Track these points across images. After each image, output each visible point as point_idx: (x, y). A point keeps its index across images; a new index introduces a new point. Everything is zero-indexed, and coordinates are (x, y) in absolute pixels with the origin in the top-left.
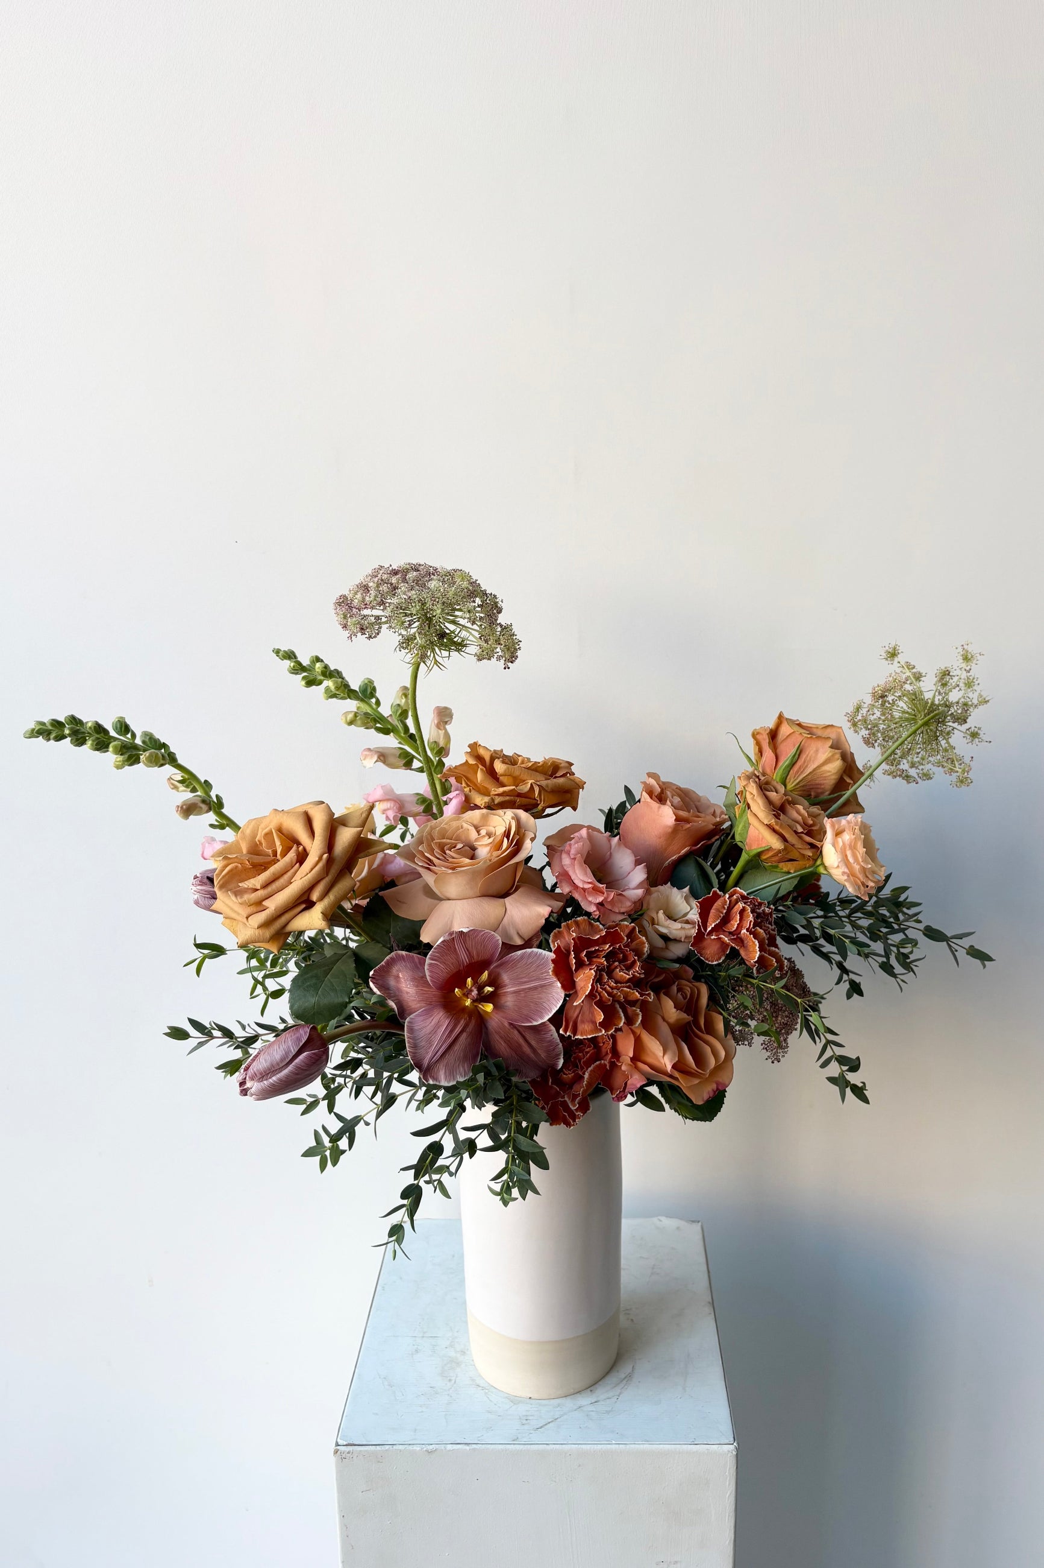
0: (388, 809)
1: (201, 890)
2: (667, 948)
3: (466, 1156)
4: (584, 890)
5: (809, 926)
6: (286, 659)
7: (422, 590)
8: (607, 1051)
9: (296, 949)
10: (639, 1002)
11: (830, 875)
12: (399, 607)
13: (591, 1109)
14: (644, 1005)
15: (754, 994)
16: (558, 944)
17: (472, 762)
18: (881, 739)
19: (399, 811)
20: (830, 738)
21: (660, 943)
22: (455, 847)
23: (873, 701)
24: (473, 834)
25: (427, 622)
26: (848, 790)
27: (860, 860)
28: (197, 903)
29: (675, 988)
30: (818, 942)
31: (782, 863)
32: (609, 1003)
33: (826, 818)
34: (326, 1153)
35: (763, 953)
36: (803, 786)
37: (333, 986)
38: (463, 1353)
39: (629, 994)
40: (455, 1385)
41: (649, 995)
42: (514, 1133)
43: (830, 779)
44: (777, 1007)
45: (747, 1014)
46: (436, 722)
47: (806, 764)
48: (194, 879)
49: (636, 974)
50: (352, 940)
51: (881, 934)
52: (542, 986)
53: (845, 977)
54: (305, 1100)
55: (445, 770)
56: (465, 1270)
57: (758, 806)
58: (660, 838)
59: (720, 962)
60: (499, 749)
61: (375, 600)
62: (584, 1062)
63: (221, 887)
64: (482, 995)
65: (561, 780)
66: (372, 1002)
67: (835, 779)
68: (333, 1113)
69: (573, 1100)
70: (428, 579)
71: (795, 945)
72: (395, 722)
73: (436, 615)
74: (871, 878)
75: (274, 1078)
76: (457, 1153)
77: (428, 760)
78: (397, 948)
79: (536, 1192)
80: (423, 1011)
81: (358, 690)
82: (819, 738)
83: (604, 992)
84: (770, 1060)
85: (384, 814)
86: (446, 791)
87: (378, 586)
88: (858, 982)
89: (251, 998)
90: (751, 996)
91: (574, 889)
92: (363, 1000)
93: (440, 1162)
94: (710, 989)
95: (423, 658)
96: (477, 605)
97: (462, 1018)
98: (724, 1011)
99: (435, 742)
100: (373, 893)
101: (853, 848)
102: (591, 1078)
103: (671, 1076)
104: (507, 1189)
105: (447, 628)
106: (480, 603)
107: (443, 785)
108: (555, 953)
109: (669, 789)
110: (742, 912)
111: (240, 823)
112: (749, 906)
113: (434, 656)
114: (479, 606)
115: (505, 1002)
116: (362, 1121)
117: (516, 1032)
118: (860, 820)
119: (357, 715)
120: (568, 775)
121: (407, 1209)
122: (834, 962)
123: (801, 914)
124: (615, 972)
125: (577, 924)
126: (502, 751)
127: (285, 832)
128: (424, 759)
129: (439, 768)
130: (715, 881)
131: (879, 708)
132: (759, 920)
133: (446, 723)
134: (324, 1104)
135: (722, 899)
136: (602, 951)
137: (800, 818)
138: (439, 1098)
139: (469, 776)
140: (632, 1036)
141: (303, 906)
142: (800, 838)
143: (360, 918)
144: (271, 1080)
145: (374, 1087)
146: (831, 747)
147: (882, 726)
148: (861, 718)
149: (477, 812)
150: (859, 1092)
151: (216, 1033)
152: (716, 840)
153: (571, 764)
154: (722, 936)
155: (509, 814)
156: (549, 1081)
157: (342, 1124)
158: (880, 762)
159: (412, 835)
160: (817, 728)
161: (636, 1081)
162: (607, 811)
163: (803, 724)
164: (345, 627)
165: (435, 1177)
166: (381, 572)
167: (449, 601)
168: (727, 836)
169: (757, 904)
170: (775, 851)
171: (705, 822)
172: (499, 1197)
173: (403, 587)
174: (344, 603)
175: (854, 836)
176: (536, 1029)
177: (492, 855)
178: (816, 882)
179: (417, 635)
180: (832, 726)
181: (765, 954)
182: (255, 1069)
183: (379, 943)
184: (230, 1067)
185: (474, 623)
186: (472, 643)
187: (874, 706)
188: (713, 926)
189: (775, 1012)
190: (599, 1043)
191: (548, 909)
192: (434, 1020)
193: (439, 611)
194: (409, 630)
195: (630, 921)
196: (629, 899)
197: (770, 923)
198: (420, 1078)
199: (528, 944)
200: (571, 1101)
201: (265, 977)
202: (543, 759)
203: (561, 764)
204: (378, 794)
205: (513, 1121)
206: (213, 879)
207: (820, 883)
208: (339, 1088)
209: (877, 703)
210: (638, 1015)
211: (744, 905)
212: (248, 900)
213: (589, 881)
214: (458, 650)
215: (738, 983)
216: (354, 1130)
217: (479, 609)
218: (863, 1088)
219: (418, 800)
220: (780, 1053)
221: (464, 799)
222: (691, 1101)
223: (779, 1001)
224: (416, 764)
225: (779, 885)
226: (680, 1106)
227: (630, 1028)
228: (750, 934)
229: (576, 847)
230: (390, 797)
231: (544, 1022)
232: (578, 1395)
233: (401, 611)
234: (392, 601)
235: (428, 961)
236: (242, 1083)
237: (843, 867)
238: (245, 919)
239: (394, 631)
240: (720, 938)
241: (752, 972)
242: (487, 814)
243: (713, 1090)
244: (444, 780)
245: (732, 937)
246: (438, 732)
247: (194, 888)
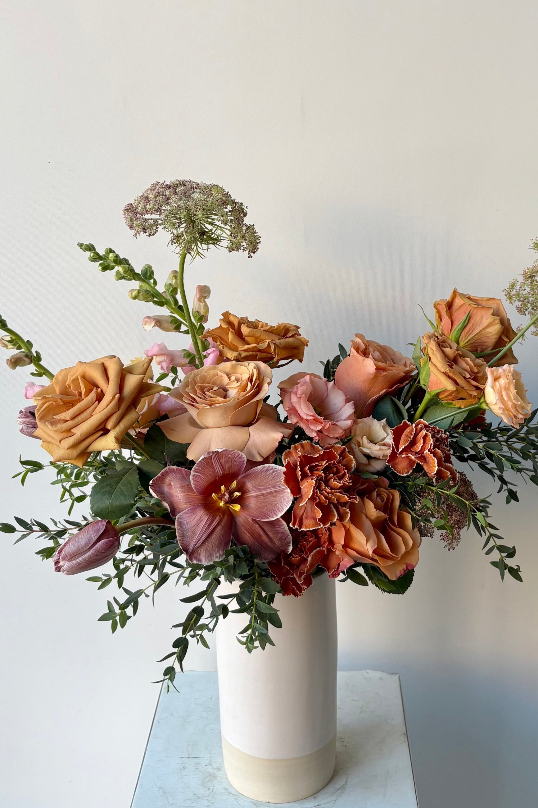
0: (162, 361)
1: (25, 421)
2: (369, 464)
3: (221, 617)
4: (307, 420)
5: (475, 447)
6: (88, 251)
7: (188, 200)
8: (325, 540)
9: (95, 465)
10: (349, 503)
11: (490, 410)
12: (171, 212)
13: (313, 584)
14: (352, 507)
15: (434, 499)
16: (288, 460)
17: (225, 326)
18: (530, 308)
19: (171, 363)
20: (492, 307)
21: (364, 460)
22: (212, 389)
23: (524, 280)
24: (226, 380)
25: (192, 224)
26: (506, 346)
27: (513, 398)
28: (22, 431)
29: (375, 494)
30: (484, 460)
31: (455, 401)
32: (326, 504)
33: (487, 368)
34: (116, 618)
35: (440, 468)
36: (472, 344)
37: (123, 492)
38: (219, 769)
39: (341, 498)
40: (213, 793)
41: (355, 498)
42: (256, 600)
43: (492, 338)
44: (452, 508)
45: (429, 513)
46: (198, 297)
47: (474, 327)
48: (20, 413)
49: (346, 482)
50: (136, 459)
51: (531, 454)
52: (277, 492)
53: (505, 487)
54: (102, 578)
55: (204, 332)
56: (220, 709)
57: (437, 359)
58: (364, 382)
59: (408, 474)
60: (245, 317)
61: (154, 207)
62: (307, 548)
63: (41, 419)
64: (233, 498)
65: (291, 340)
66: (151, 503)
67: (495, 338)
68: (121, 588)
69: (300, 577)
70: (192, 192)
71: (467, 463)
72: (169, 297)
73: (198, 219)
74: (520, 412)
75: (80, 559)
76: (214, 615)
77: (192, 325)
78: (169, 464)
79: (272, 644)
80: (189, 510)
81: (140, 273)
82: (483, 307)
83: (322, 496)
84: (447, 548)
85: (159, 365)
86: (205, 348)
87: (155, 197)
88: (514, 491)
89: (61, 502)
90: (432, 500)
91: (300, 420)
92: (145, 502)
93: (202, 622)
94: (401, 494)
95: (189, 250)
96: (228, 211)
97: (217, 515)
98: (412, 511)
99: (198, 311)
100: (152, 424)
101: (507, 389)
102: (312, 560)
103: (372, 559)
104: (250, 640)
105: (206, 228)
106: (231, 209)
107: (203, 343)
108: (286, 467)
109: (371, 346)
110: (425, 437)
111: (54, 372)
112: (430, 432)
113: (197, 249)
114: (230, 211)
115: (249, 503)
116: (143, 593)
117: (257, 526)
118: (512, 369)
119: (140, 292)
120: (296, 336)
121: (178, 656)
122: (496, 476)
123: (469, 439)
124: (330, 481)
125: (302, 445)
126: (247, 318)
127: (87, 378)
128: (189, 324)
129: (200, 330)
130: (406, 415)
131: (528, 285)
132: (438, 443)
133: (205, 297)
134: (115, 581)
135: (410, 427)
136: (320, 466)
137: (468, 368)
138: (200, 576)
139: (223, 336)
140: (343, 529)
141: (101, 432)
142: (468, 382)
143: (141, 442)
144: (78, 560)
145: (153, 566)
146: (493, 314)
147: (532, 298)
148: (515, 293)
149: (228, 363)
150: (515, 573)
151: (36, 528)
152: (407, 384)
153: (298, 328)
154: (409, 455)
155: (252, 365)
156: (282, 562)
157: (129, 596)
158: (529, 325)
159: (180, 381)
160: (482, 300)
161: (347, 563)
162: (326, 363)
163: (471, 297)
164: (131, 227)
165: (198, 632)
166: (158, 187)
167: (208, 208)
168: (415, 382)
169: (436, 431)
170: (450, 392)
171: (399, 371)
172: (245, 646)
173: (174, 198)
174: (130, 210)
175: (508, 381)
176: (273, 524)
177: (239, 395)
178: (482, 415)
179: (184, 233)
180: (493, 299)
181: (442, 469)
182: (66, 552)
183: (156, 460)
184: (46, 553)
185: (226, 224)
186: (225, 239)
187: (525, 283)
188: (403, 447)
189: (451, 512)
190: (319, 534)
191: (282, 435)
192: (197, 516)
193: (200, 216)
194: (178, 229)
195: (342, 444)
196: (341, 428)
197: (446, 446)
198: (187, 561)
199: (266, 461)
200: (299, 578)
201: (72, 486)
202: (278, 324)
203: (290, 327)
204: (156, 350)
205: (255, 591)
206: (35, 413)
207: (485, 416)
208: (127, 569)
209: (527, 282)
210: (347, 513)
211: (426, 432)
212: (61, 428)
213: (311, 414)
214: (214, 244)
215: (423, 490)
216: (137, 601)
217: (230, 214)
218: (518, 570)
219: (185, 354)
220: (454, 543)
221: (218, 354)
222: (386, 577)
223: (453, 503)
224: (183, 328)
225: (453, 417)
226: (379, 581)
227: (342, 524)
228: (431, 454)
229: (302, 389)
230: (163, 352)
231: (278, 519)
232: (305, 800)
233: (173, 216)
234: (166, 208)
235: (192, 473)
236: (57, 563)
237: (500, 404)
238: (59, 442)
239: (167, 230)
240: (408, 457)
241: (433, 482)
242: (236, 364)
243: (404, 570)
244: (204, 340)
245: (418, 456)
246: (200, 304)
247: (20, 420)
